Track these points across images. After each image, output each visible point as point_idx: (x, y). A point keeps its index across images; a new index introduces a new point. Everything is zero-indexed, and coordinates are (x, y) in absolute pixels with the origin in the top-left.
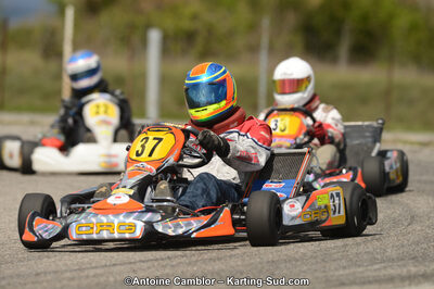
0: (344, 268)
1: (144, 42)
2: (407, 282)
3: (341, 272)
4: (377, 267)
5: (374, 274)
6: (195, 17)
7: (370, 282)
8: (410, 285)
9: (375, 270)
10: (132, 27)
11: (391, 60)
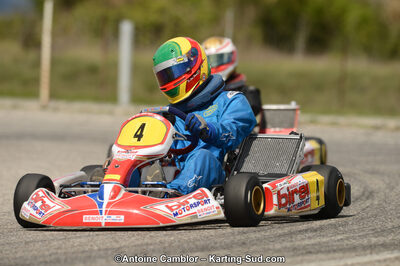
0: (310, 238)
1: (116, 34)
2: (368, 251)
3: (307, 242)
4: (339, 237)
5: (338, 243)
6: (162, 11)
7: (335, 251)
8: (371, 253)
9: (338, 240)
10: (104, 20)
11: (345, 50)
